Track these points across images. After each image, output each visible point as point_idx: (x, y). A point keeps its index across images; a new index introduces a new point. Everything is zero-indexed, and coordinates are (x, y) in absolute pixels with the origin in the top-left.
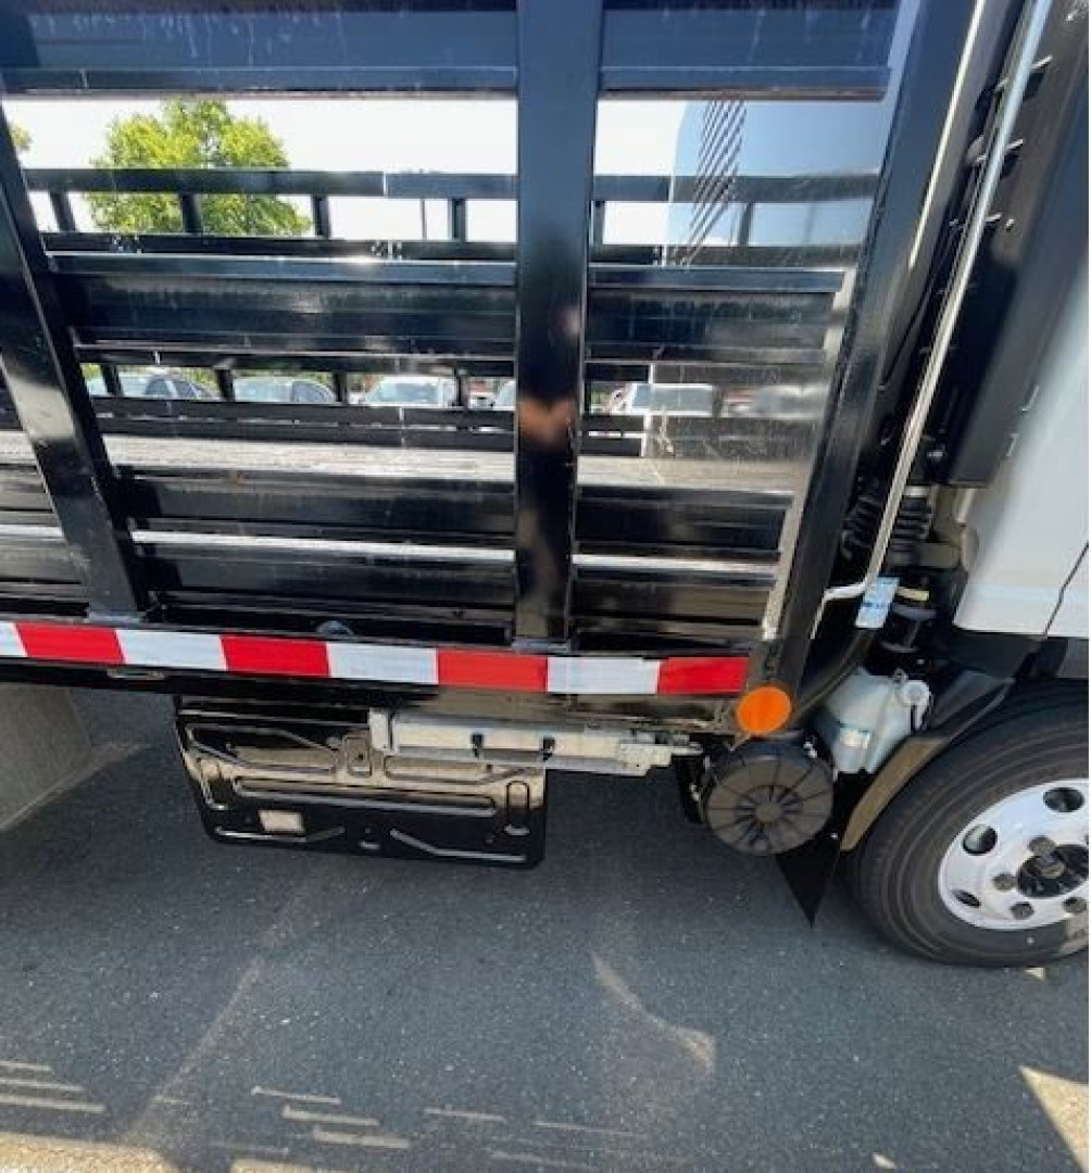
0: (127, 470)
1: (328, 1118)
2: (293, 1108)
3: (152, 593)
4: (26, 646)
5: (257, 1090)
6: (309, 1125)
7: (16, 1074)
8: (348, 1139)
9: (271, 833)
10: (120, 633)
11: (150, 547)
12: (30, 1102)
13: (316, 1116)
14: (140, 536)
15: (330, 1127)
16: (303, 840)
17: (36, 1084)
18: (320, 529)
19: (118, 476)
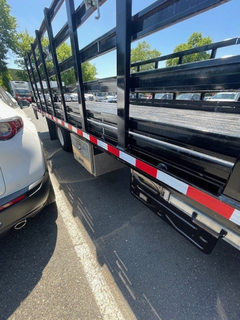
0: (132, 119)
1: (123, 272)
2: (118, 262)
3: (129, 145)
4: (108, 149)
5: (115, 251)
6: (119, 270)
7: (89, 216)
8: (125, 282)
9: (141, 198)
10: (120, 151)
11: (132, 135)
12: (88, 222)
13: (121, 269)
14: (130, 132)
15: (122, 274)
16: (146, 203)
17: (90, 219)
18: (167, 139)
19: (130, 119)
